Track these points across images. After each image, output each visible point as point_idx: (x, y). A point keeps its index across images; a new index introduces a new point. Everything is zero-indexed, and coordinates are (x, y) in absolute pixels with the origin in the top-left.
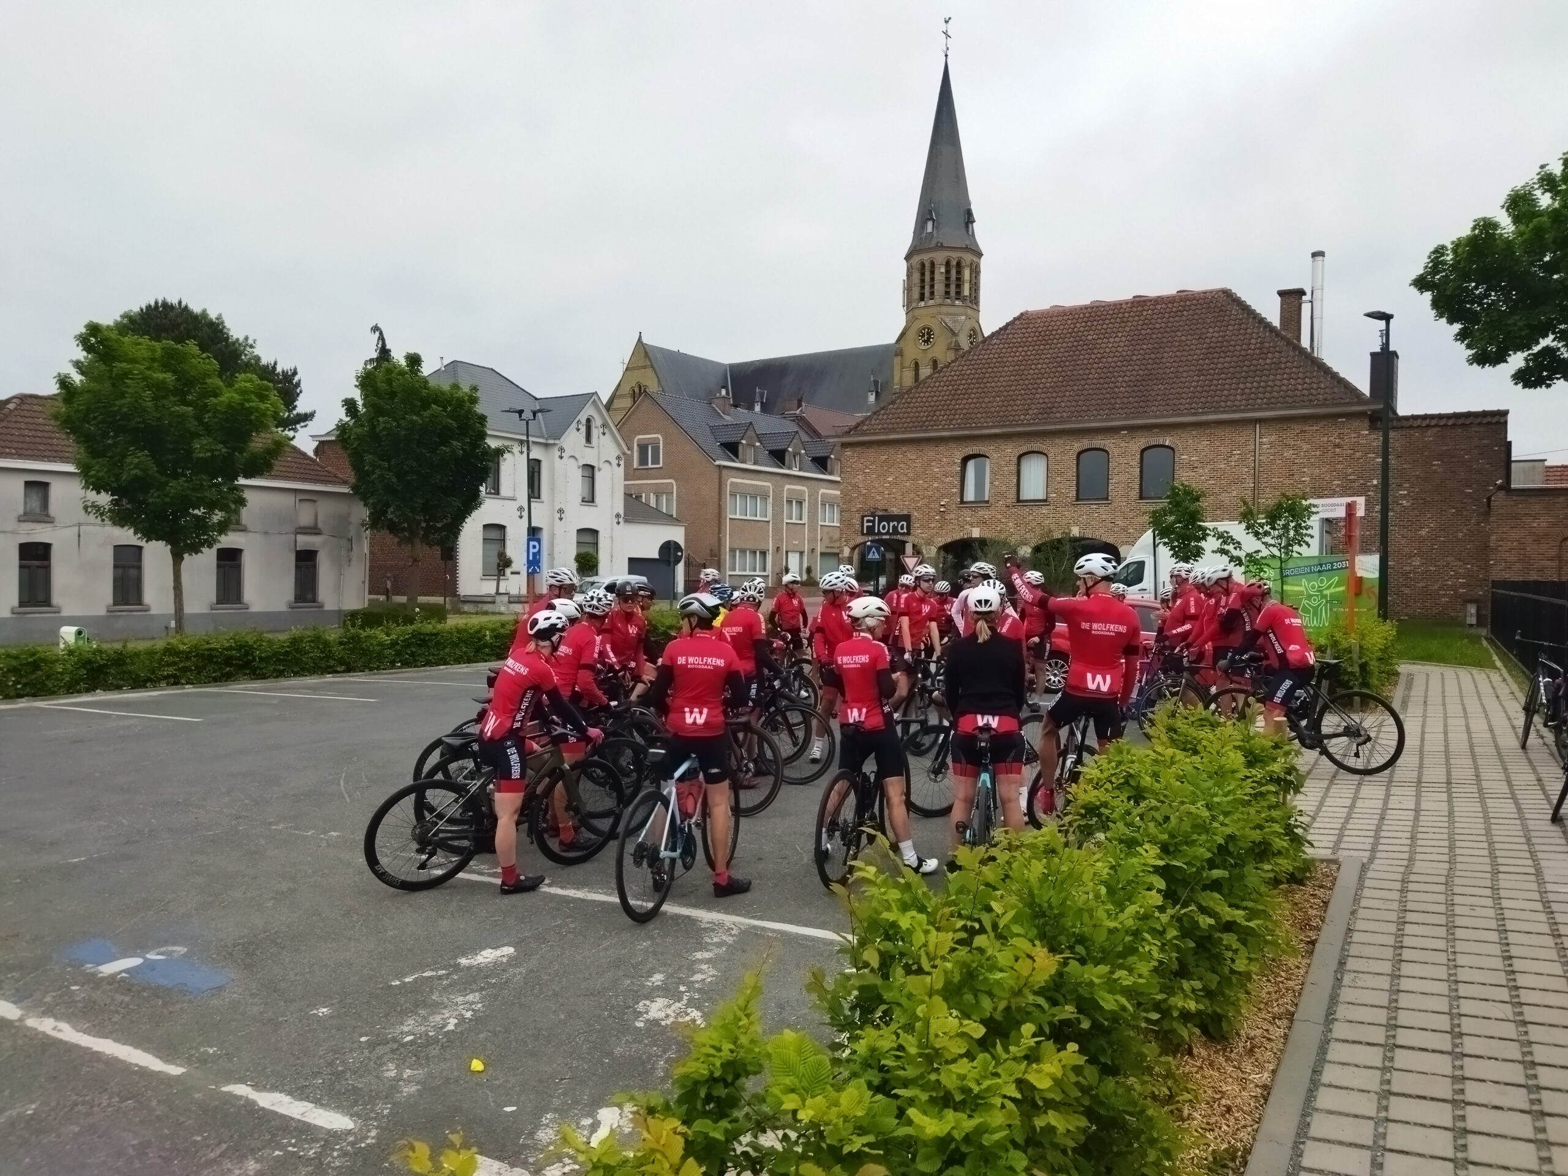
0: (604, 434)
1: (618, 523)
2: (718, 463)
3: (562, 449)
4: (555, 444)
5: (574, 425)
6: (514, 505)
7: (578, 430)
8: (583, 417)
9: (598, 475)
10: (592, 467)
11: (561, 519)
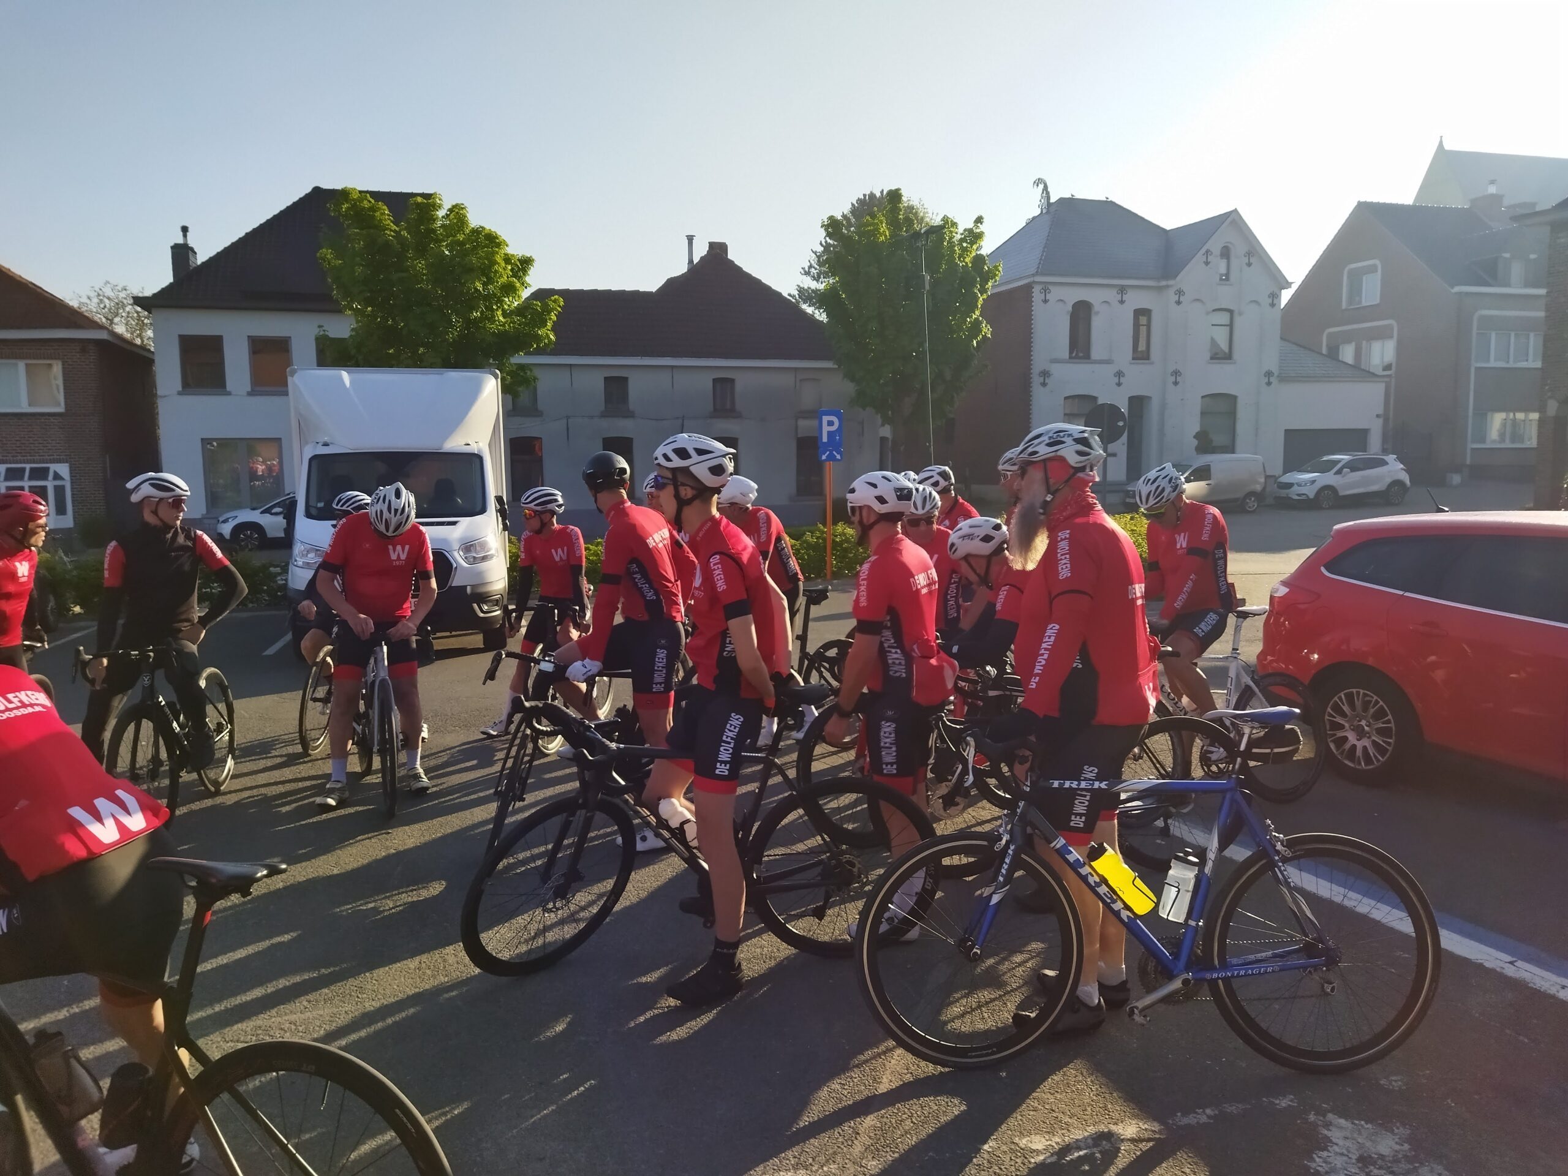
0: (1249, 265)
1: (1269, 384)
2: (1457, 289)
3: (1180, 292)
4: (1168, 286)
5: (1200, 257)
6: (1111, 369)
7: (1207, 263)
8: (1215, 245)
9: (1238, 321)
10: (1231, 312)
11: (1176, 383)
